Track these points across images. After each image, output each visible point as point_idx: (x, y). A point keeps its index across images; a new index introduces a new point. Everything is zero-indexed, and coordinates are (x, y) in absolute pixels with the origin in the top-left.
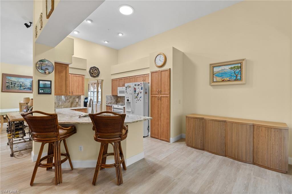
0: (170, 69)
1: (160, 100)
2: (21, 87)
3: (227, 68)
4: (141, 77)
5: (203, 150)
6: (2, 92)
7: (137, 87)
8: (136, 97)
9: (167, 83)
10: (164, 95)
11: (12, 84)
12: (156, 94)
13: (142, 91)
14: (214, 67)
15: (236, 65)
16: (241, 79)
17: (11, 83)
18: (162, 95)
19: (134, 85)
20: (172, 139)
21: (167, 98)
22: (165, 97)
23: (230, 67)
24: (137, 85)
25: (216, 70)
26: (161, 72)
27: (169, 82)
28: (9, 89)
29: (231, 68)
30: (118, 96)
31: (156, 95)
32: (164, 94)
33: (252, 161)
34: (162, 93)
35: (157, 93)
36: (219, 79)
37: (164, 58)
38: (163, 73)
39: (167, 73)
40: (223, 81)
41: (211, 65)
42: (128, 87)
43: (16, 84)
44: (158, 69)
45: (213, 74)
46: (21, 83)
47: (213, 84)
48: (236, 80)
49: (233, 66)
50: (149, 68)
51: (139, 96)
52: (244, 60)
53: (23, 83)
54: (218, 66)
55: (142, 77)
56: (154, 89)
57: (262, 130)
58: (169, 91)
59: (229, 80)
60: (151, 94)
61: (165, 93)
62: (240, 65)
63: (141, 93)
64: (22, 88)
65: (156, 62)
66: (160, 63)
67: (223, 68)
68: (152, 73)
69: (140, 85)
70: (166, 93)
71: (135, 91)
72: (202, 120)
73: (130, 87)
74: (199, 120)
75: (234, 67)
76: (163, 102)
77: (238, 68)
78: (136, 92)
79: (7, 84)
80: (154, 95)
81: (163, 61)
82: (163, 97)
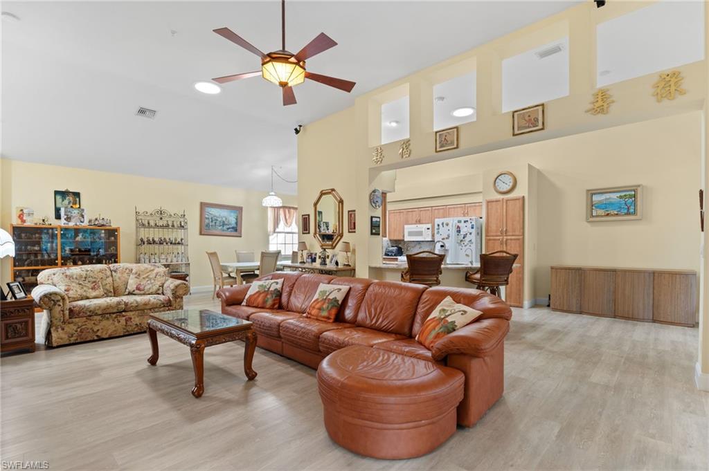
0: (524, 197)
1: (504, 245)
2: (223, 225)
3: (614, 196)
4: (457, 208)
5: (581, 313)
6: (201, 234)
7: (462, 225)
8: (461, 241)
9: (517, 218)
10: (513, 237)
11: (212, 221)
12: (497, 236)
13: (473, 231)
14: (592, 194)
15: (627, 193)
16: (635, 213)
17: (212, 218)
18: (509, 237)
19: (456, 222)
20: (526, 303)
21: (518, 241)
22: (515, 239)
23: (618, 195)
24: (463, 222)
25: (596, 198)
26: (507, 201)
27: (522, 217)
28: (209, 229)
29: (621, 197)
30: (405, 240)
31: (498, 238)
32: (513, 235)
33: (651, 318)
34: (508, 234)
35: (499, 234)
36: (601, 212)
37: (512, 180)
38: (510, 203)
39: (519, 204)
40: (608, 215)
41: (588, 191)
42: (443, 224)
43: (217, 220)
44: (500, 197)
45: (592, 205)
46: (224, 219)
47: (591, 219)
48: (628, 214)
49: (623, 194)
50: (481, 192)
51: (467, 239)
52: (639, 186)
53: (226, 219)
54: (599, 193)
55: (462, 207)
56: (493, 227)
57: (664, 278)
58: (521, 231)
59: (617, 214)
60: (486, 236)
61: (514, 233)
62: (633, 193)
63: (471, 234)
64: (225, 228)
65: (496, 184)
66: (506, 188)
67: (608, 196)
68: (488, 202)
69: (469, 222)
70: (517, 233)
71: (459, 231)
72: (579, 272)
73: (447, 225)
74: (573, 271)
75: (625, 196)
76: (511, 247)
77: (631, 197)
78: (461, 233)
79: (207, 221)
80: (492, 238)
81: (511, 184)
82: (511, 239)
